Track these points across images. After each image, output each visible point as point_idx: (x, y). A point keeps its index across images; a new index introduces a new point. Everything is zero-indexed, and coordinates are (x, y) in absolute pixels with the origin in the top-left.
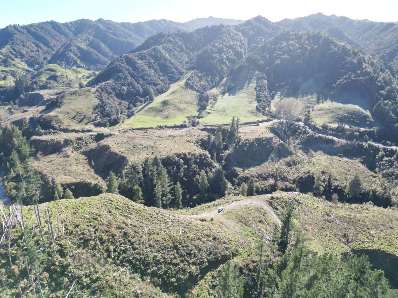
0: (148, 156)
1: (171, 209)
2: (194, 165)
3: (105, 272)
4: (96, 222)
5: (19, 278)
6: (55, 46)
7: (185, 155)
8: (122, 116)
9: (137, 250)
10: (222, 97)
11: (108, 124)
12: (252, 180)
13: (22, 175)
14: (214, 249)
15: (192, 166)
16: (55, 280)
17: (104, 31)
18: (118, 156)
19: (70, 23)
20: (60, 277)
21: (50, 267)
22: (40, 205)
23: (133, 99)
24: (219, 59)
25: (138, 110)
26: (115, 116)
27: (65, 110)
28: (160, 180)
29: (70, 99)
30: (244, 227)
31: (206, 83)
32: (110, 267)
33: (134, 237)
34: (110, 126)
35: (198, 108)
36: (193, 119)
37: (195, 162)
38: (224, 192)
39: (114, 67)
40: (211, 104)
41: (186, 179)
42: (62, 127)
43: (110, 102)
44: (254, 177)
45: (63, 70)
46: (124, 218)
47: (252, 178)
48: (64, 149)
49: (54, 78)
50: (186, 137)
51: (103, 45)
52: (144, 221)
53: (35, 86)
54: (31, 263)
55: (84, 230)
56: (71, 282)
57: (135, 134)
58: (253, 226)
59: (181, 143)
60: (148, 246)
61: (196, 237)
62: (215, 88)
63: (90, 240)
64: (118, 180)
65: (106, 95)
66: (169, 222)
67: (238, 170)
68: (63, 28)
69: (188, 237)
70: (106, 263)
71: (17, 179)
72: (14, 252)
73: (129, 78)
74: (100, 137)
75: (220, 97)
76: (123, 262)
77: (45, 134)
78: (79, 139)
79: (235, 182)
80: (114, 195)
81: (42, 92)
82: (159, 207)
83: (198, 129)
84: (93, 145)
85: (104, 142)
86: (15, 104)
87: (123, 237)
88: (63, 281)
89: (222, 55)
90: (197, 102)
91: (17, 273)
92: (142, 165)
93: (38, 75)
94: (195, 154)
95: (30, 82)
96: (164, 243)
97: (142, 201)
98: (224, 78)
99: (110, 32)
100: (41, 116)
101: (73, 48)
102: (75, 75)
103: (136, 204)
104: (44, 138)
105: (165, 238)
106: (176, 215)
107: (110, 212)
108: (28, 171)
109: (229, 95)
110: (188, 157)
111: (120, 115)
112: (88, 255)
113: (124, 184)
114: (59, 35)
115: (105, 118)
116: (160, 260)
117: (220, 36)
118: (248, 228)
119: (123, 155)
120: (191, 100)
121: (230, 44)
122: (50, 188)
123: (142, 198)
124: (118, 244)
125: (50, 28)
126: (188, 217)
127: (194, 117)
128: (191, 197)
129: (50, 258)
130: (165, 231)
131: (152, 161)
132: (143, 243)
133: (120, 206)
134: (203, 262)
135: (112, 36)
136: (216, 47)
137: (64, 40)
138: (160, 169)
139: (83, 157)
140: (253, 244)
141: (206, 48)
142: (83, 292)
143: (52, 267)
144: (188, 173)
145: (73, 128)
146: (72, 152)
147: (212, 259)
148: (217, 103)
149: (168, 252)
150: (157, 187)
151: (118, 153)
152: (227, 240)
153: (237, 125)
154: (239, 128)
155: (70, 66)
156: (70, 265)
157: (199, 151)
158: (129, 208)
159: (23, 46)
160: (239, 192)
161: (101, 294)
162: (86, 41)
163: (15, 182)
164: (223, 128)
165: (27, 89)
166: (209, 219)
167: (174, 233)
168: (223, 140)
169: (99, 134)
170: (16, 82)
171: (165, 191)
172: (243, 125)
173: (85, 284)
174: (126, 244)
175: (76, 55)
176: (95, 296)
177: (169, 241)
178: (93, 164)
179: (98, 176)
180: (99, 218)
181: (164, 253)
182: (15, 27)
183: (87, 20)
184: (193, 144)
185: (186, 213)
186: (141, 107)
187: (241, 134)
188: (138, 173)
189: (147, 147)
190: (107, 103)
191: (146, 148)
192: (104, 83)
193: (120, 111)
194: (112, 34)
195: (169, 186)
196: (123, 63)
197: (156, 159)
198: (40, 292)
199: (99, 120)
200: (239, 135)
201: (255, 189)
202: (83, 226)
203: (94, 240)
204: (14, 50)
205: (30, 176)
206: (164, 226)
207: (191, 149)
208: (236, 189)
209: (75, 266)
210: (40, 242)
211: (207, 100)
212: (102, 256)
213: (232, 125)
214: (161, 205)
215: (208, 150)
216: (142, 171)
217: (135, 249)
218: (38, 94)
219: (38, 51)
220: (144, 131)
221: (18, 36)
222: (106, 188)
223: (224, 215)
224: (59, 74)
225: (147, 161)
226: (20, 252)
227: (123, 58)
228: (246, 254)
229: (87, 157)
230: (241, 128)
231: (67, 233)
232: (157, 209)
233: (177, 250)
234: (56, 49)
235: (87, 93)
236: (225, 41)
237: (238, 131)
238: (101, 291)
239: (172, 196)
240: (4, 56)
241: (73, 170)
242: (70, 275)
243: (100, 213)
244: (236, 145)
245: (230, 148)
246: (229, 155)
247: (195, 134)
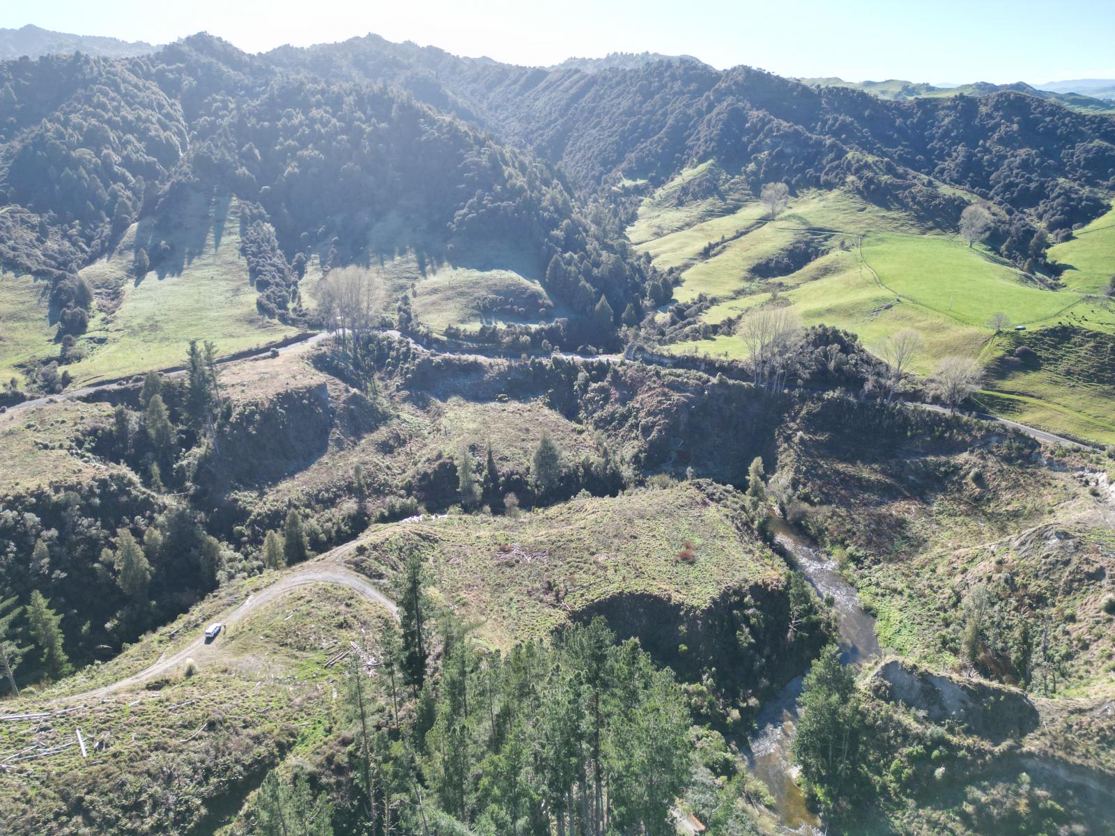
1: (29, 688)
2: (85, 522)
7: (40, 495)
10: (137, 284)
12: (294, 516)
14: (216, 757)
15: (75, 525)
24: (96, 165)
30: (297, 658)
31: (67, 244)
35: (54, 330)
36: (44, 369)
37: (87, 510)
38: (214, 575)
40: (101, 311)
41: (64, 575)
44: (296, 507)
47: (293, 510)
50: (29, 433)
58: (324, 644)
59: (12, 458)
61: (145, 746)
62: (105, 260)
66: (30, 735)
67: (245, 497)
69: (115, 755)
75: (129, 286)
79: (243, 535)
83: (71, 399)
89: (105, 151)
90: (47, 311)
94: (79, 483)
96: (24, 812)
98: (128, 226)
105: (24, 794)
106: (53, 703)
109: (161, 277)
110: (55, 498)
117: (80, 91)
118: (311, 655)
120: (20, 306)
121: (124, 118)
126: (102, 692)
127: (47, 362)
128: (98, 628)
130: (20, 772)
134: (189, 810)
136: (78, 128)
140: (335, 695)
141: (36, 129)
144: (69, 553)
147: (216, 789)
148: (123, 305)
152: (252, 715)
153: (210, 365)
154: (218, 372)
157: (92, 470)
160: (261, 563)
164: (164, 379)
166: (181, 674)
167: (59, 765)
168: (174, 418)
172: (229, 363)
177: (44, 796)
184: (63, 452)
185: (92, 683)
187: (230, 390)
200: (222, 394)
201: (306, 539)
206: (11, 755)
207: (61, 469)
208: (251, 557)
211: (83, 298)
213: (194, 366)
215: (126, 461)
223: (226, 644)
228: (320, 730)
230: (224, 372)
233: (85, 813)
236: (103, 107)
237: (218, 383)
239: (19, 646)
244: (220, 427)
245: (203, 439)
246: (204, 460)
247: (65, 416)
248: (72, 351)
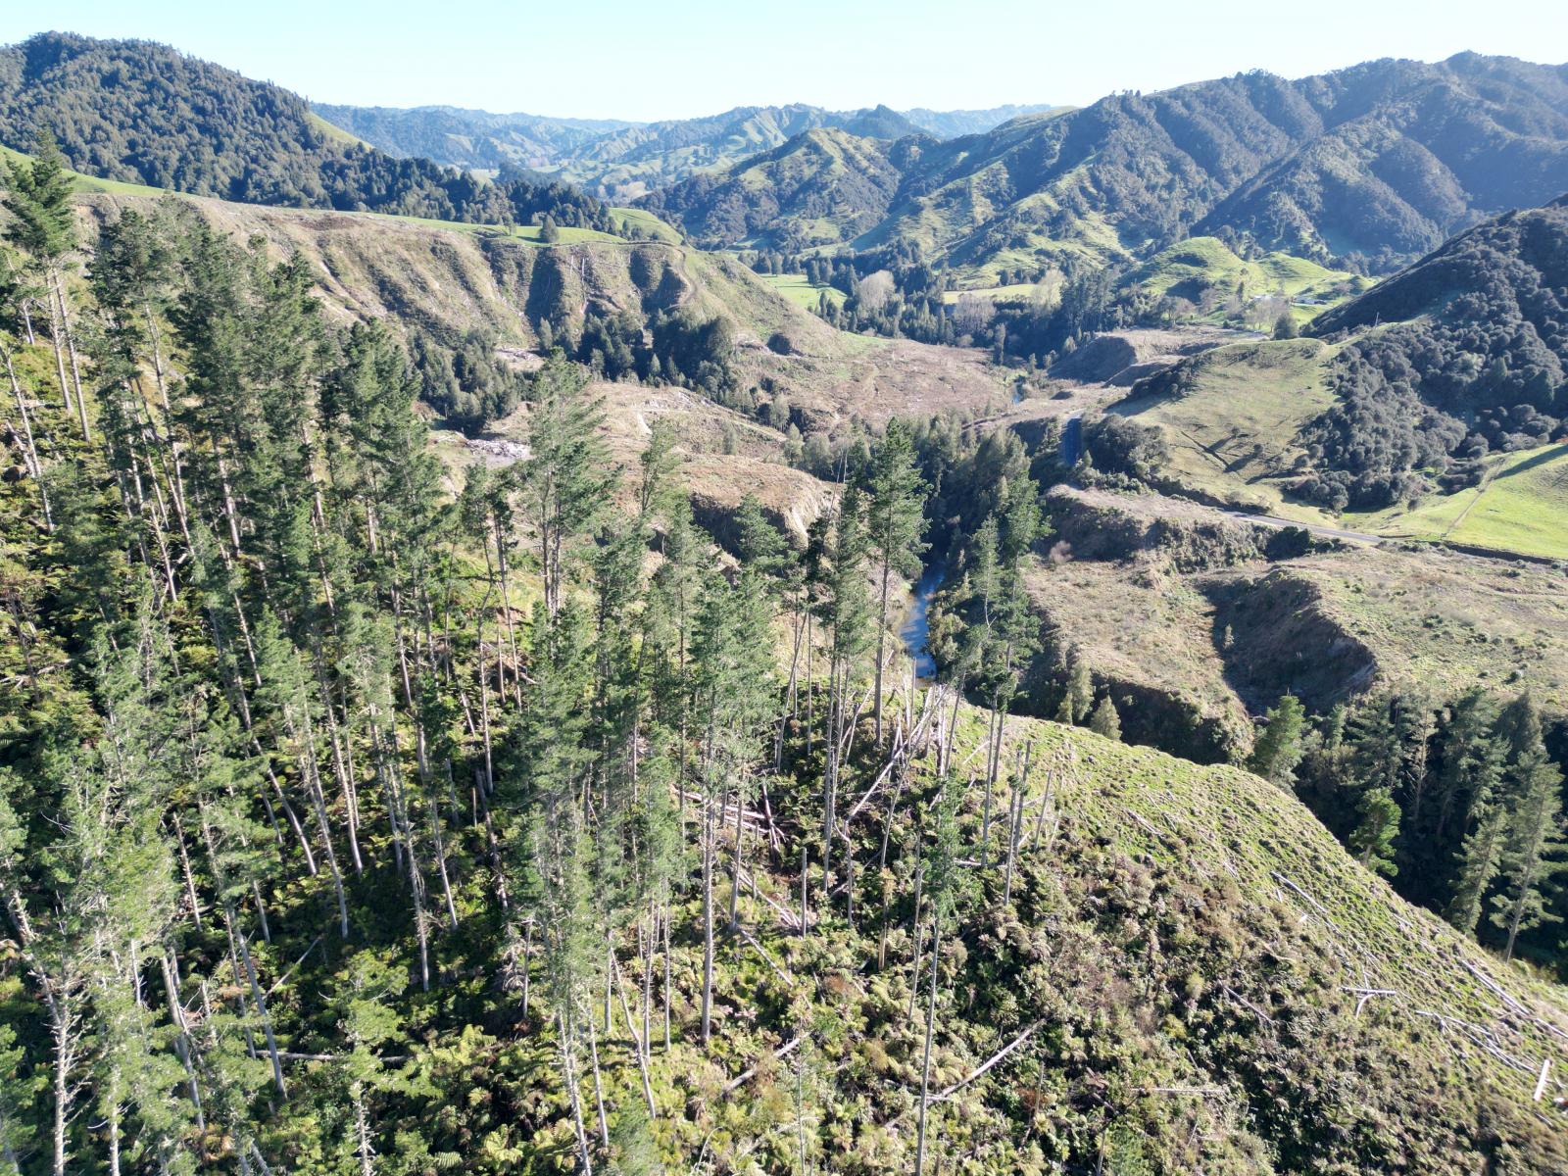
0: (1484, 684)
1: (1523, 963)
3: (1145, 1056)
4: (1171, 858)
5: (889, 917)
6: (1237, 170)
8: (1419, 478)
9: (1295, 1051)
11: (1343, 499)
13: (990, 604)
16: (981, 982)
17: (1464, 104)
18: (1340, 643)
19: (1327, 78)
20: (995, 981)
21: (979, 933)
22: (1010, 717)
23: (1497, 415)
25: (1505, 467)
26: (1386, 473)
27: (1193, 412)
28: (1511, 810)
29: (1226, 377)
32: (1166, 1050)
33: (1302, 992)
34: (1346, 510)
39: (1455, 266)
42: (1160, 475)
43: (1382, 409)
45: (1236, 262)
46: (1282, 897)
48: (1141, 554)
49: (1192, 290)
51: (1435, 167)
52: (1366, 951)
53: (1120, 314)
54: (932, 889)
55: (1118, 865)
56: (1025, 1020)
57: (1451, 568)
60: (1353, 1064)
63: (1128, 912)
64: (1309, 739)
65: (1376, 378)
66: (1491, 1016)
68: (1290, 97)
70: (1160, 1029)
71: (973, 610)
72: (899, 829)
73: (1514, 318)
74: (1292, 543)
76: (1224, 1062)
77: (1100, 485)
78: (1209, 532)
80: (1274, 788)
81: (1136, 338)
82: (1458, 927)
84: (1253, 570)
85: (1299, 569)
86: (1041, 366)
87: (1255, 968)
88: (1001, 999)
91: (890, 899)
92: (1438, 713)
93: (1141, 276)
95: (1110, 297)
96: (1431, 1091)
97: (1387, 865)
99: (1488, 111)
100: (1105, 421)
101: (1305, 178)
102: (1274, 285)
103: (1356, 863)
104: (1092, 498)
105: (1443, 1072)
106: (1540, 1004)
107: (1234, 846)
108: (1009, 597)
111: (1409, 472)
112: (1107, 961)
113: (1330, 762)
114: (1265, 124)
115: (1335, 474)
116: (1385, 1152)
119: (1363, 640)
122: (1055, 675)
123: (1391, 851)
124: (1226, 983)
125: (1242, 102)
129: (987, 904)
130: (1455, 1045)
131: (1497, 713)
132: (1332, 1038)
133: (1283, 845)
135: (1491, 125)
137: (1280, 144)
138: (1525, 759)
139: (1201, 603)
142: (1049, 1077)
143: (984, 937)
145: (1197, 486)
146: (1167, 573)
149: (1441, 1141)
150: (1479, 836)
151: (1346, 627)
155: (1267, 247)
156: (1037, 961)
158: (1319, 869)
159: (1129, 167)
161: (1105, 1126)
162: (1365, 152)
163: (963, 617)
165: (1092, 322)
167: (1500, 1079)
169: (1289, 532)
170: (1066, 294)
171: (1518, 870)
173: (1065, 1055)
174: (1261, 1001)
175: (1304, 206)
176: (1083, 1118)
177: (1461, 1096)
178: (1229, 639)
179: (1230, 693)
180: (1184, 851)
181: (1416, 1134)
182: (1124, 102)
183: (1403, 61)
186: (1526, 455)
188: (1408, 740)
189: (1496, 642)
190: (1366, 414)
191: (1487, 646)
192: (1384, 327)
193: (1415, 456)
194: (1498, 117)
195: (1544, 857)
196: (1504, 250)
197: (1518, 710)
198: (929, 993)
199: (1309, 474)
202: (1121, 851)
203: (1142, 919)
204: (1096, 182)
205: (1009, 614)
206: (1458, 1018)
209: (1054, 975)
210: (973, 838)
212: (1152, 995)
214: (1474, 921)
216: (1431, 739)
217: (1289, 1041)
218: (1121, 341)
219: (1169, 187)
220: (1508, 566)
221: (1126, 132)
222: (1249, 750)
224: (1214, 276)
225: (1469, 703)
226: (913, 839)
227: (1513, 224)
229: (1212, 608)
231: (1062, 848)
232: (1447, 934)
233: (1493, 1161)
234: (1235, 181)
235: (1298, 361)
238: (1109, 1114)
239: (1545, 907)
240: (1060, 203)
241: (1150, 638)
242: (1028, 992)
243: (1194, 835)
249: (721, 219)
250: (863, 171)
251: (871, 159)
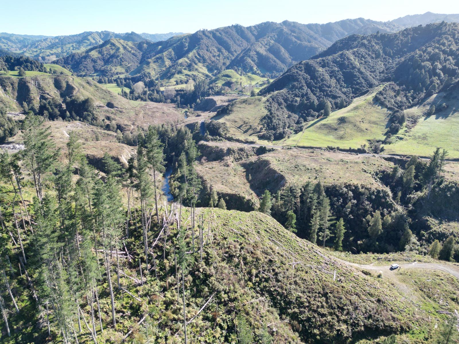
0: (310, 180)
1: (327, 248)
2: (367, 203)
3: (243, 295)
4: (243, 239)
5: (168, 273)
6: (235, 51)
7: (356, 187)
8: (289, 130)
9: (280, 283)
10: (425, 120)
11: (273, 138)
12: (452, 239)
13: (186, 177)
14: (375, 314)
15: (363, 202)
16: (197, 286)
17: (287, 34)
18: (276, 175)
19: (254, 27)
20: (201, 285)
21: (195, 272)
22: (196, 208)
23: (305, 113)
24: (430, 69)
25: (308, 126)
26: (281, 130)
27: (233, 118)
28: (320, 211)
29: (240, 108)
30: (425, 299)
31: (405, 99)
32: (249, 292)
33: (279, 267)
34: (274, 140)
35: (386, 130)
36: (376, 144)
37: (369, 199)
38: (404, 245)
39: (291, 75)
40: (406, 127)
41: (352, 217)
42: (227, 136)
43: (278, 113)
44: (455, 236)
45: (239, 76)
46: (272, 243)
47: (452, 236)
48: (225, 158)
49: (229, 84)
50: (362, 164)
51: (283, 50)
52: (293, 253)
53: (211, 92)
54: (180, 263)
55: (230, 244)
56: (211, 293)
57: (299, 152)
58: (441, 302)
59: (353, 171)
60: (293, 283)
61: (353, 291)
62: (416, 107)
63: (234, 256)
64: (273, 201)
65: (276, 105)
66: (322, 263)
67: (432, 221)
68: (246, 32)
69: (342, 287)
70: (246, 286)
71: (182, 179)
72: (168, 247)
73: (305, 88)
74: (262, 151)
75: (422, 119)
76: (263, 291)
77: (212, 140)
78: (241, 150)
79: (424, 236)
80: (266, 215)
81: (216, 98)
82: (312, 242)
83: (381, 157)
84: (254, 159)
85: (265, 157)
86: (191, 107)
87: (268, 264)
88: (203, 289)
89: (436, 63)
90: (386, 123)
91: (168, 268)
92: (301, 189)
93: (215, 81)
94: (371, 188)
95: (207, 87)
96: (312, 285)
97: (295, 230)
98: (432, 95)
99: (293, 36)
100: (211, 122)
101: (252, 53)
102: (249, 82)
103: (287, 231)
104: (210, 144)
105: (314, 279)
106: (332, 257)
107: (258, 232)
108: (192, 174)
109: (437, 118)
110: (360, 190)
111: (287, 129)
112: (230, 271)
113: (278, 206)
114: (241, 39)
115: (270, 131)
116: (304, 303)
117: (437, 38)
118: (432, 302)
119: (282, 173)
120: (378, 119)
121: (451, 50)
122: (207, 194)
123: (295, 226)
124: (261, 270)
125: (234, 33)
126: (347, 263)
127: (378, 142)
128: (355, 241)
129: (196, 263)
130: (316, 272)
131: (314, 187)
132: (288, 277)
133: (270, 230)
134: (358, 324)
135: (294, 39)
136: (429, 53)
137: (245, 44)
138: (321, 197)
139: (242, 169)
140: (436, 327)
141: (412, 53)
142: (219, 307)
143: (197, 273)
144: (357, 211)
145: (237, 138)
146: (233, 162)
147: (371, 324)
148: (416, 127)
149: (315, 297)
150: (314, 218)
151: (277, 170)
152: (396, 308)
153: (442, 160)
154: (444, 164)
155: (246, 72)
156: (212, 276)
157: (377, 185)
158: (279, 234)
159: (207, 50)
160: (426, 251)
161: (236, 316)
162: (266, 46)
163: (179, 182)
164: (418, 160)
165: (204, 94)
166: (376, 275)
167: (326, 278)
168: (416, 177)
169: (261, 147)
170: (195, 87)
171: (323, 225)
172: (451, 162)
173: (223, 300)
174: (270, 272)
175: (254, 61)
176: (230, 316)
177: (318, 284)
178: (250, 178)
179: (252, 192)
180: (246, 236)
181: (310, 297)
182: (203, 32)
183: (272, 22)
184: (370, 175)
185: (346, 258)
186: (312, 122)
187: (446, 173)
188: (295, 197)
189: (311, 169)
190: (275, 115)
191: (309, 171)
192: (276, 92)
193: (288, 125)
194: (295, 37)
195: (329, 221)
196: (301, 71)
197: (318, 185)
198: (183, 293)
199: (264, 132)
200: (442, 174)
201: (453, 252)
202: (230, 240)
203: (238, 258)
204: (199, 55)
205: (192, 179)
206: (315, 265)
207: (367, 181)
208: (423, 246)
209: (217, 279)
210: (190, 245)
211: (401, 120)
212: (243, 277)
213: (434, 159)
214: (316, 240)
215: (390, 187)
216: (300, 196)
217: (278, 281)
218: (212, 99)
219: (219, 56)
220: (311, 150)
221: (205, 41)
222: (259, 206)
223: (397, 274)
224: (234, 80)
225: (307, 185)
226: (173, 249)
227: (302, 64)
228: (422, 336)
229: (245, 170)
230: (447, 165)
231: (215, 242)
232: (310, 244)
233: (327, 298)
234: (236, 54)
235: (257, 102)
236: (444, 44)
237: (442, 169)
238: (236, 313)
239: (330, 233)
240: (190, 61)
241: (230, 180)
242: (211, 285)
243: (248, 232)
244: (434, 187)
245: (424, 190)
246: (421, 199)
247: (376, 163)
248: (389, 140)
249: (85, 67)
250: (130, 52)
251: (132, 48)
